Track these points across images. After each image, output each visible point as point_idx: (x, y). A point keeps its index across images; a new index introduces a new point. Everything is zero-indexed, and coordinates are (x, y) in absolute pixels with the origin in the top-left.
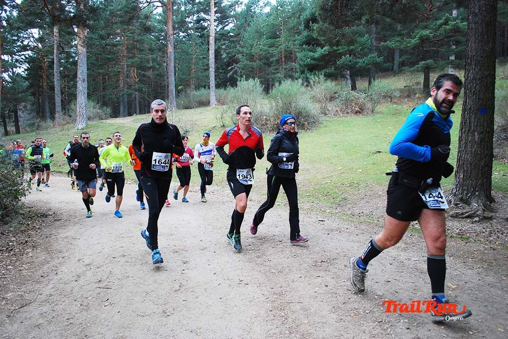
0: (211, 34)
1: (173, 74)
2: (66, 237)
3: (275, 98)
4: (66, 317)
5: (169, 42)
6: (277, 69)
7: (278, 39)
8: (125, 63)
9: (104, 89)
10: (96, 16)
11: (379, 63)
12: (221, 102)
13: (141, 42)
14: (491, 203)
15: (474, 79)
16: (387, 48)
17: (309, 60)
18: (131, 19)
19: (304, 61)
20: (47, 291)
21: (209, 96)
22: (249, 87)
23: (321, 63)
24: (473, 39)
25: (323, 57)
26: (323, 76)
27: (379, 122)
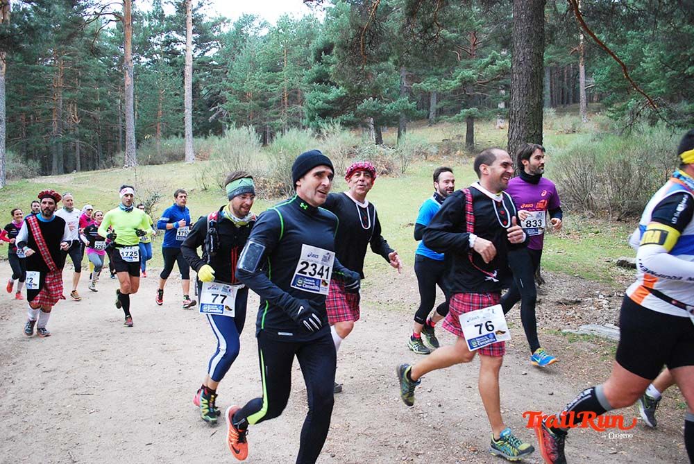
0: (187, 63)
1: (132, 117)
2: (9, 340)
3: (276, 153)
4: (45, 428)
5: (127, 71)
6: (278, 113)
7: (280, 73)
8: (60, 97)
9: (28, 134)
10: (33, 37)
11: (411, 110)
12: (201, 156)
13: (85, 69)
14: (540, 284)
15: (519, 138)
16: (421, 90)
17: (320, 102)
18: (71, 36)
19: (314, 104)
20: (8, 401)
21: (184, 147)
22: (241, 137)
23: (336, 107)
24: (517, 92)
25: (339, 100)
26: (339, 125)
27: (412, 186)
